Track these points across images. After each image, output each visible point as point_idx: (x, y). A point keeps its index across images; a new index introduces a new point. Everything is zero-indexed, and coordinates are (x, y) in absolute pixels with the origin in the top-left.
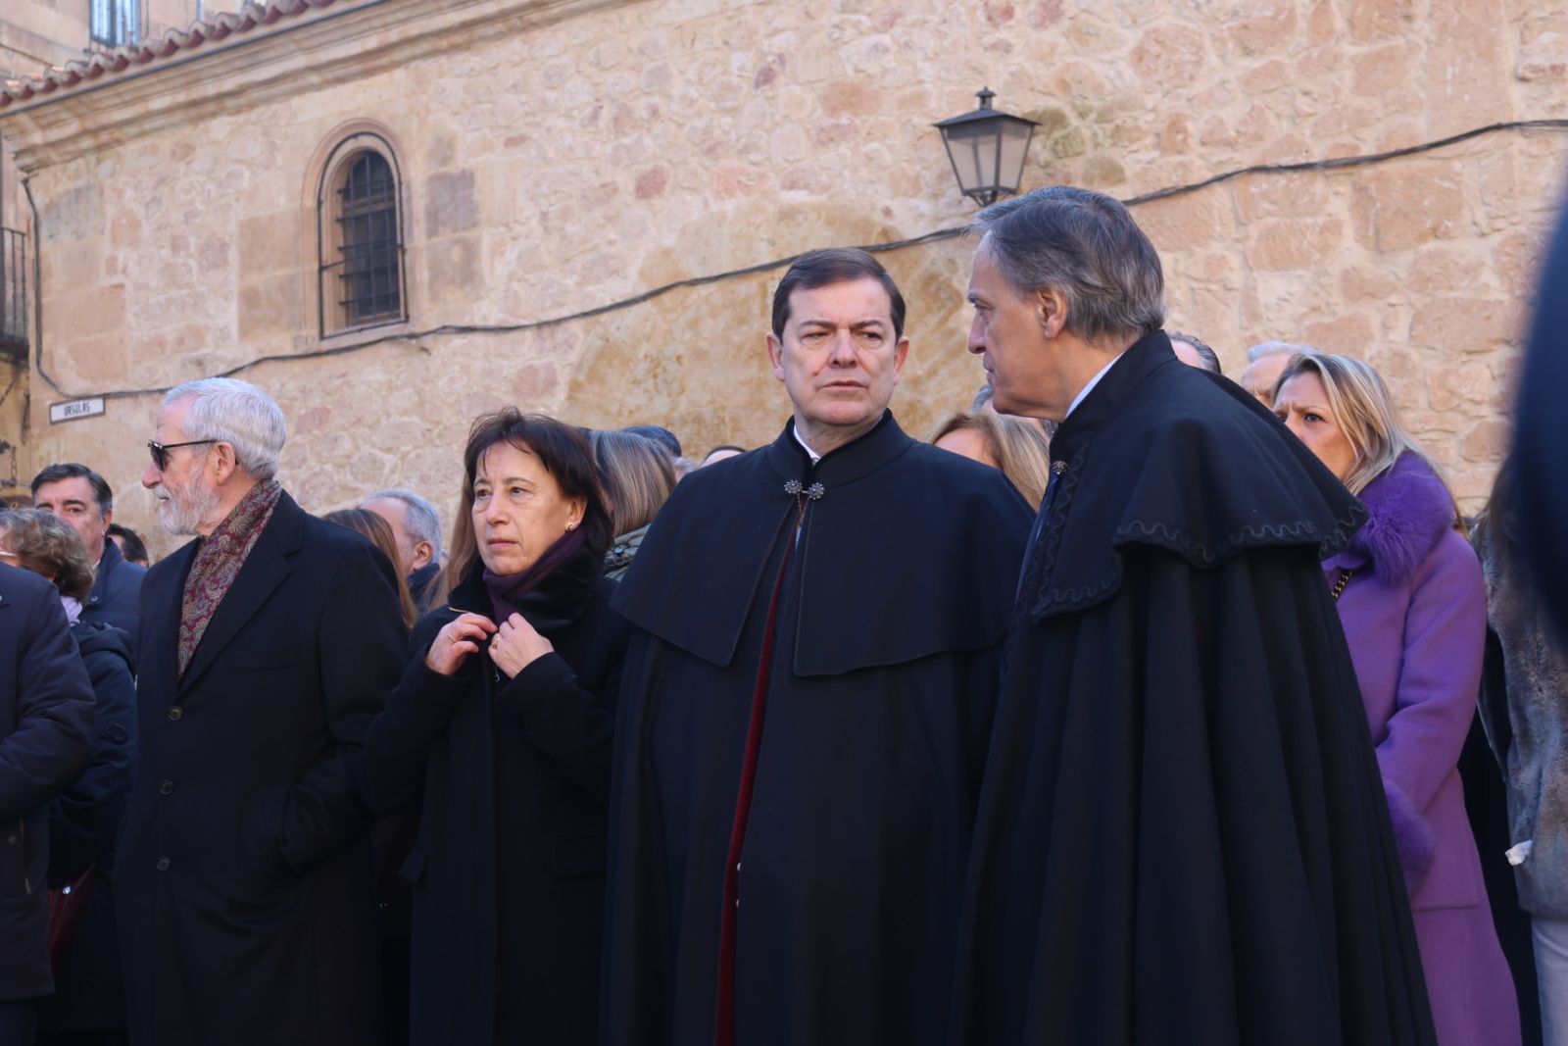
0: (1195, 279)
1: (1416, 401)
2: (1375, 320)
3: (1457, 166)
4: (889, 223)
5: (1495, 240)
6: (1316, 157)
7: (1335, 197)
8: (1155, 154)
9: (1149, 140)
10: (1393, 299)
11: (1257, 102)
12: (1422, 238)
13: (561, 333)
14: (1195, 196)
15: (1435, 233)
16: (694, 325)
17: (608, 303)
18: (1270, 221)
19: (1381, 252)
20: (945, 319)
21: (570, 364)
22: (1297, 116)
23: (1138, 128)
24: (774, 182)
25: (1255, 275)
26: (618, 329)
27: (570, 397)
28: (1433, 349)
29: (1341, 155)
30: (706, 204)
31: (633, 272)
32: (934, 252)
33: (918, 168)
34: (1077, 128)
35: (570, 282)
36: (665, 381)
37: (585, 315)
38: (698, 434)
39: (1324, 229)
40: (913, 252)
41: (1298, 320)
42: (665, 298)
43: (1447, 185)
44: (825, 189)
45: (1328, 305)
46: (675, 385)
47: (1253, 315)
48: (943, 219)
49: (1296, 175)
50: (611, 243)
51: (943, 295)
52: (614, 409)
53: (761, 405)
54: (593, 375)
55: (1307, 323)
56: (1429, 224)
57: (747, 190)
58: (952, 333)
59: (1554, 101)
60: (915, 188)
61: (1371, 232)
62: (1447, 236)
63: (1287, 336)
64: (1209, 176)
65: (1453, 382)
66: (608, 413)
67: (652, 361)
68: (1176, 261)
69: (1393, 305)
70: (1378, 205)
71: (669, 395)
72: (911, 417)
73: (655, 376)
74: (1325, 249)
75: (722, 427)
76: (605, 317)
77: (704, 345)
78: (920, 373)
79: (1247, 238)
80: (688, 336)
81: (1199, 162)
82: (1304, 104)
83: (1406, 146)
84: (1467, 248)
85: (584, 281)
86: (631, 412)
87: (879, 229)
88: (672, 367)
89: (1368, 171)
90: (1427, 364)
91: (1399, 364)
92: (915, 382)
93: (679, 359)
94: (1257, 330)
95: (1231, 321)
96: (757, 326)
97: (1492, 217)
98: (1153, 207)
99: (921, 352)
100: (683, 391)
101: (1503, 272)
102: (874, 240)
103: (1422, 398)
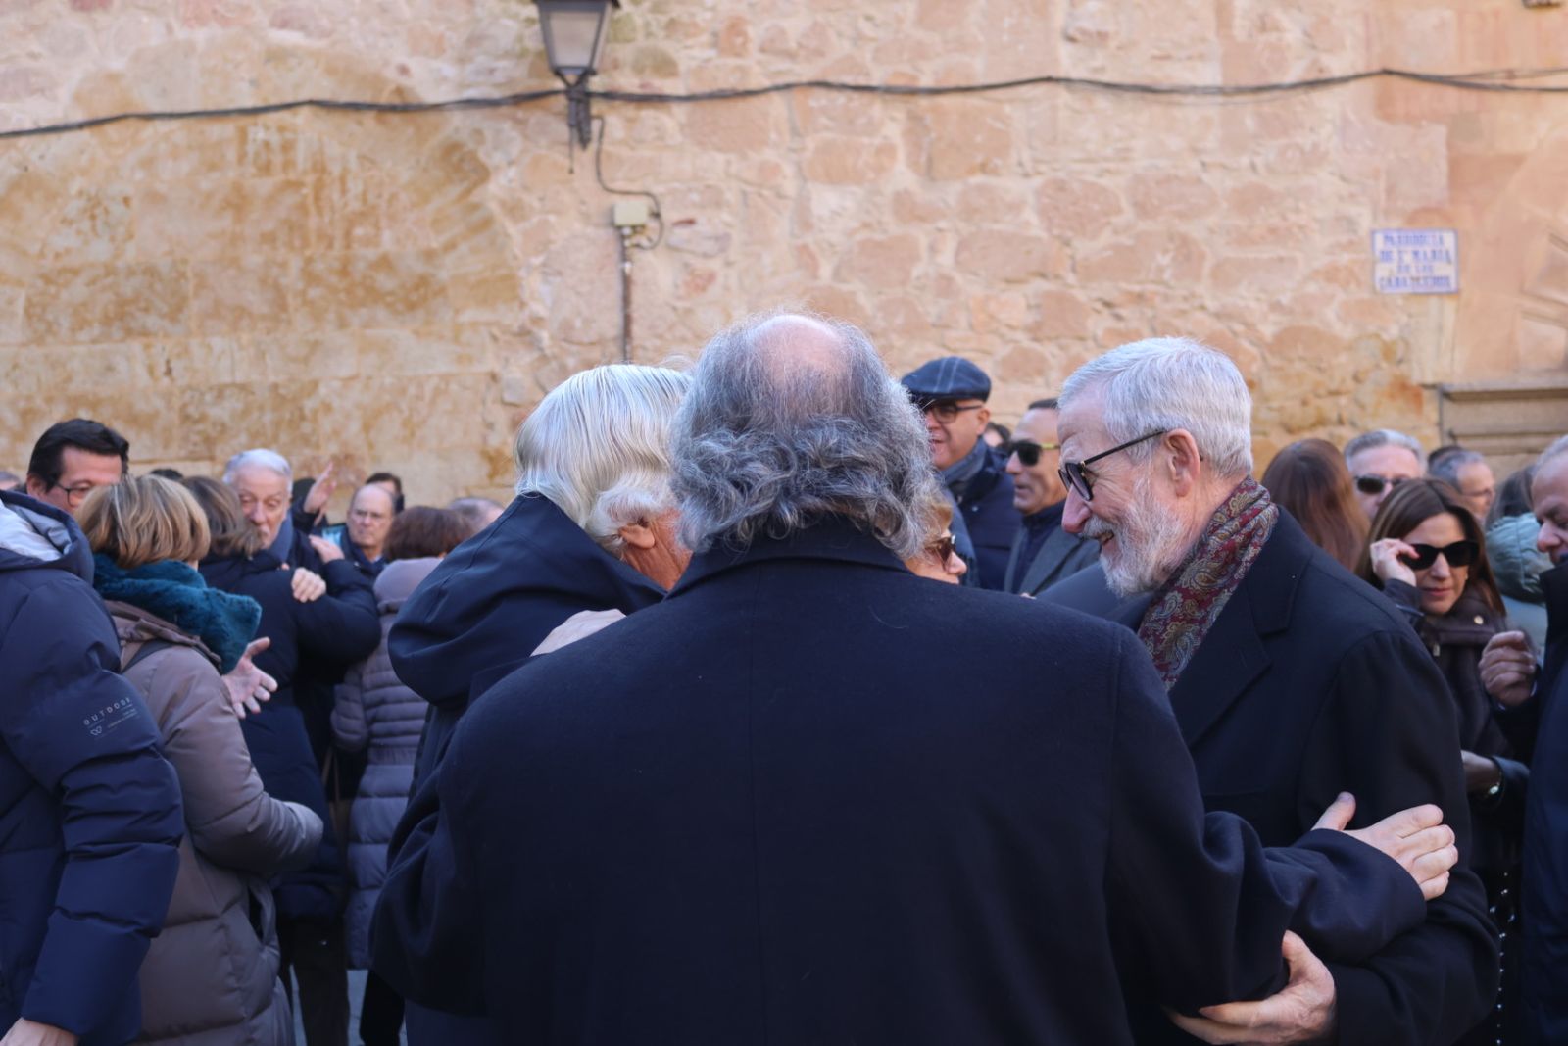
0: (747, 183)
1: (957, 322)
2: (924, 242)
3: (1008, 109)
4: (404, 81)
5: (1038, 181)
6: (875, 81)
7: (890, 122)
8: (712, 53)
9: (705, 38)
10: (942, 224)
11: (820, 17)
12: (971, 171)
14: (754, 101)
15: (983, 168)
16: (148, 163)
17: (28, 126)
18: (828, 136)
19: (933, 180)
20: (468, 192)
22: (859, 38)
23: (695, 25)
24: (261, 18)
25: (810, 186)
26: (42, 157)
28: (975, 274)
29: (900, 82)
30: (169, 29)
31: (64, 94)
32: (459, 123)
33: (442, 28)
34: (628, 15)
36: (106, 223)
38: (151, 287)
39: (880, 150)
40: (432, 117)
41: (850, 233)
42: (111, 130)
43: (998, 125)
44: (325, 34)
45: (880, 223)
47: (804, 221)
48: (469, 86)
49: (856, 96)
50: (33, 56)
51: (466, 166)
52: (35, 248)
53: (235, 262)
55: (858, 237)
56: (979, 158)
57: (225, 22)
58: (476, 207)
59: (1097, 62)
60: (439, 48)
61: (923, 159)
62: (995, 172)
63: (837, 249)
64: (767, 83)
65: (992, 307)
66: (25, 253)
67: (89, 199)
68: (729, 163)
69: (940, 231)
70: (933, 135)
71: (112, 239)
72: (422, 291)
73: (93, 217)
74: (880, 170)
75: (183, 281)
76: (22, 142)
77: (161, 188)
78: (435, 245)
79: (803, 149)
80: (139, 175)
81: (756, 69)
82: (867, 28)
83: (963, 83)
84: (1011, 186)
87: (392, 87)
88: (117, 209)
89: (924, 102)
90: (971, 288)
91: (945, 286)
92: (429, 255)
93: (126, 201)
94: (809, 239)
95: (782, 227)
96: (232, 174)
97: (1036, 161)
98: (708, 106)
99: (437, 223)
100: (131, 237)
101: (1042, 212)
102: (385, 98)
103: (963, 319)
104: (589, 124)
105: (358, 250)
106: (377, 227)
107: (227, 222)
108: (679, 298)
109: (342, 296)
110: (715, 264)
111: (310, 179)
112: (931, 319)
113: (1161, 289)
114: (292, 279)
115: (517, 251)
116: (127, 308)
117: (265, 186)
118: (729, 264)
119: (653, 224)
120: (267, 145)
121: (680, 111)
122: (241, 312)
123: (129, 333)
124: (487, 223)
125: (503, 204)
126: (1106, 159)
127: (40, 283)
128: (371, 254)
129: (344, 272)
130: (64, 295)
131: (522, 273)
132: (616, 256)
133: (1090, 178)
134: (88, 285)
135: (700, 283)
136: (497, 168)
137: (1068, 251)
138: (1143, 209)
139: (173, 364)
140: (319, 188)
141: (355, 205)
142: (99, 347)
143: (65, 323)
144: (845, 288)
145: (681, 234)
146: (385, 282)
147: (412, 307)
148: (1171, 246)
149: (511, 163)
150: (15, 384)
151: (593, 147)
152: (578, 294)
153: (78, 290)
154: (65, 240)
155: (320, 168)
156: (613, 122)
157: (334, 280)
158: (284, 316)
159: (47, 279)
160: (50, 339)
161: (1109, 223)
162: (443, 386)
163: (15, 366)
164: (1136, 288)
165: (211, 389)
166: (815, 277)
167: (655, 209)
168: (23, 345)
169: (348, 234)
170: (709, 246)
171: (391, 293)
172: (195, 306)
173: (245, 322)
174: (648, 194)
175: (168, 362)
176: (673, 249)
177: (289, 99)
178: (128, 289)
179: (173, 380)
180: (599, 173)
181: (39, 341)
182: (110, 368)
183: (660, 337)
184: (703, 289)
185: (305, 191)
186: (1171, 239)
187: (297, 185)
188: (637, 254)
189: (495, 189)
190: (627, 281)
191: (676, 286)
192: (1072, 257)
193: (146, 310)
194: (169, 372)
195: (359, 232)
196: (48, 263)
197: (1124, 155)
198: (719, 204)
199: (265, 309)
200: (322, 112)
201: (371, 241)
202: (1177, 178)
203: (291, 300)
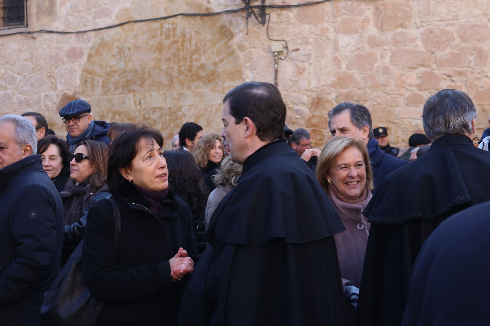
0: (317, 35)
1: (390, 84)
2: (379, 54)
4: (209, 6)
5: (422, 30)
7: (368, 10)
10: (385, 47)
12: (397, 27)
13: (86, 36)
15: (401, 26)
16: (135, 37)
17: (104, 26)
18: (345, 16)
19: (383, 31)
20: (227, 42)
21: (89, 48)
25: (338, 35)
26: (107, 36)
27: (88, 60)
28: (398, 66)
31: (113, 16)
32: (225, 17)
35: (90, 17)
36: (124, 56)
37: (95, 30)
38: (135, 76)
39: (363, 21)
40: (217, 17)
41: (352, 52)
42: (126, 26)
43: (407, 9)
45: (363, 48)
46: (128, 58)
47: (336, 49)
48: (229, 6)
49: (355, 1)
50: (106, 4)
51: (227, 33)
52: (105, 65)
53: (159, 68)
54: (97, 52)
55: (355, 53)
56: (400, 22)
58: (229, 47)
61: (380, 23)
62: (406, 27)
63: (348, 58)
65: (404, 78)
66: (102, 66)
67: (119, 49)
68: (311, 28)
69: (385, 50)
70: (383, 14)
71: (125, 61)
72: (213, 76)
73: (120, 54)
74: (363, 28)
76: (102, 31)
77: (138, 44)
78: (217, 60)
79: (336, 22)
80: (133, 41)
84: (412, 32)
85: (95, 18)
86: (111, 67)
87: (205, 8)
88: (127, 51)
90: (396, 71)
91: (386, 70)
92: (215, 64)
93: (129, 49)
94: (338, 55)
95: (329, 51)
96: (158, 39)
97: (422, 22)
98: (304, 8)
99: (218, 53)
100: (130, 60)
101: (424, 41)
102: (202, 12)
103: (393, 83)
104: (265, 17)
105: (194, 63)
106: (200, 55)
107: (156, 55)
108: (294, 77)
109: (189, 78)
110: (306, 65)
111: (181, 40)
112: (381, 83)
113: (470, 69)
114: (175, 73)
115: (242, 62)
116: (129, 83)
117: (168, 42)
118: (310, 64)
119: (285, 51)
120: (168, 29)
121: (295, 10)
122: (160, 84)
123: (129, 91)
124: (233, 52)
125: (238, 46)
126: (449, 20)
127: (106, 76)
128: (198, 64)
129: (190, 70)
130: (112, 79)
131: (244, 69)
132: (273, 63)
133: (442, 28)
134: (119, 76)
135: (300, 71)
136: (236, 33)
137: (433, 56)
138: (463, 39)
139: (141, 101)
140: (183, 42)
141: (194, 48)
142: (121, 96)
143: (112, 88)
144: (350, 72)
145: (295, 54)
146: (202, 73)
147: (210, 81)
148: (475, 53)
149: (241, 31)
150: (99, 107)
151: (266, 25)
152: (261, 76)
153: (116, 78)
154: (113, 62)
155: (184, 36)
156: (273, 16)
157: (187, 73)
158: (172, 85)
159: (108, 75)
160: (108, 93)
161: (449, 44)
162: (219, 108)
163: (99, 102)
164: (460, 69)
165: (151, 109)
166: (340, 68)
167: (286, 46)
168: (102, 95)
169: (191, 57)
170: (304, 58)
171: (203, 77)
172: (148, 82)
173: (161, 87)
174: (284, 40)
175: (140, 100)
176: (292, 59)
177: (175, 14)
178: (129, 77)
179: (141, 106)
180: (268, 34)
181: (105, 94)
182: (124, 102)
183: (287, 90)
184: (302, 73)
185: (179, 44)
186: (475, 50)
187: (176, 42)
188: (280, 62)
189: (236, 40)
190: (276, 71)
191: (293, 73)
192: (435, 58)
193: (134, 84)
194: (140, 104)
195: (194, 57)
196: (108, 69)
197: (456, 18)
198: (307, 43)
199: (167, 83)
200: (184, 17)
201: (198, 60)
202: (477, 25)
203: (175, 80)
